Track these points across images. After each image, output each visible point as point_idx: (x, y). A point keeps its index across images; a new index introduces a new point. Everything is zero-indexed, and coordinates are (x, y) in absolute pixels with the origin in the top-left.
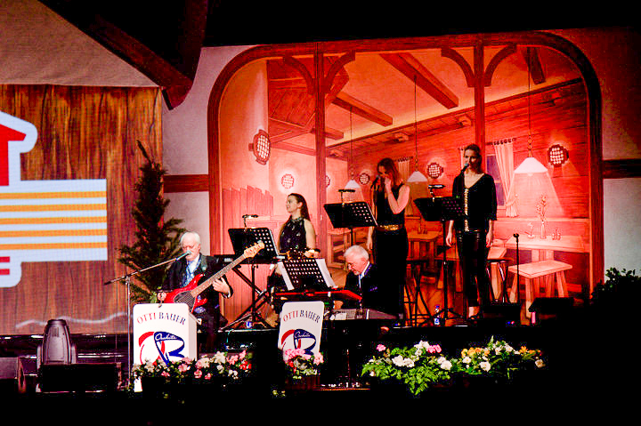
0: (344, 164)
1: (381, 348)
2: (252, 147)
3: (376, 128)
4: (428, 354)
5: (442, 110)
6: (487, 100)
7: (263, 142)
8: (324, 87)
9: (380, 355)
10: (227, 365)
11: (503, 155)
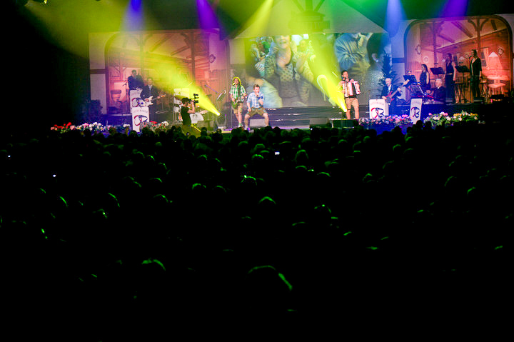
0: (442, 54)
1: (430, 114)
2: (416, 49)
3: (450, 44)
4: (443, 116)
5: (469, 38)
6: (481, 35)
7: (419, 48)
8: (436, 31)
9: (429, 116)
10: (385, 120)
11: (486, 51)
